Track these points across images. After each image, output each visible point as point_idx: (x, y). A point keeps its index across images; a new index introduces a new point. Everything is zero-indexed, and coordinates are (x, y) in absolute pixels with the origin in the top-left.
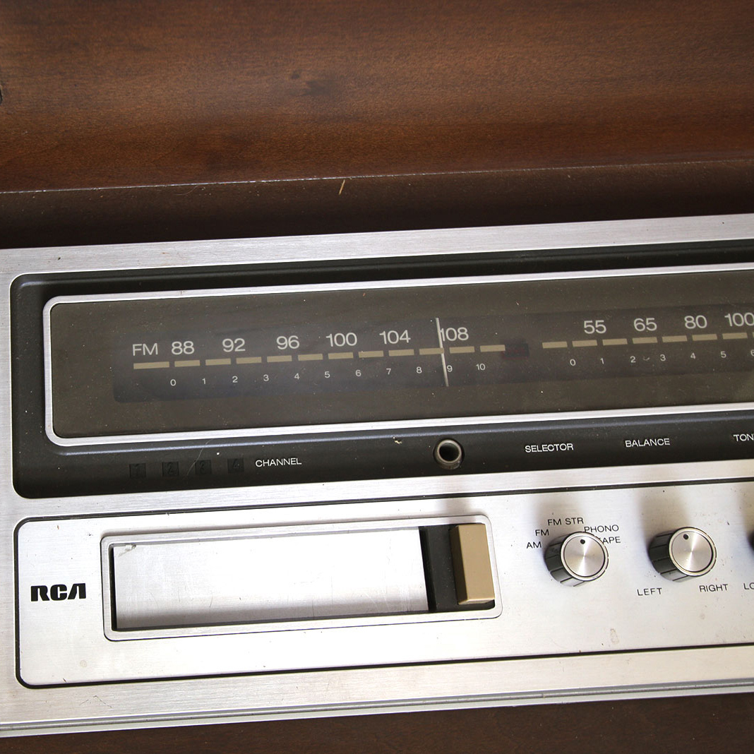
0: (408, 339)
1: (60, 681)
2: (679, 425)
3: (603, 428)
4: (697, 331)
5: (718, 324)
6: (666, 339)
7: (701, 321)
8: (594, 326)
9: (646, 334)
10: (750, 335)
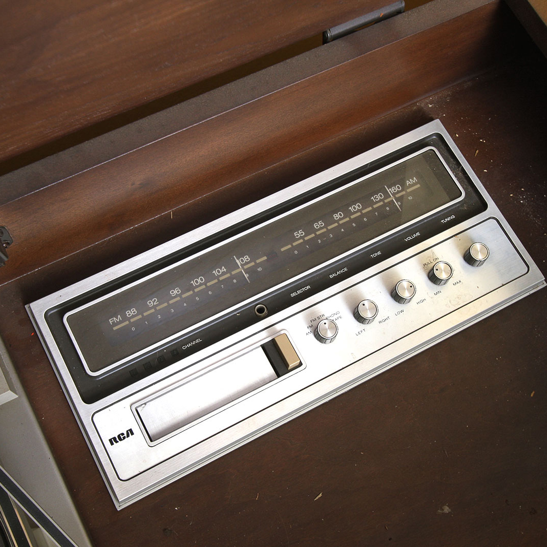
0: (225, 270)
1: (138, 472)
2: (348, 260)
3: (318, 274)
4: (341, 219)
5: (348, 213)
6: (329, 228)
7: (340, 215)
8: (299, 234)
9: (321, 228)
10: (361, 213)
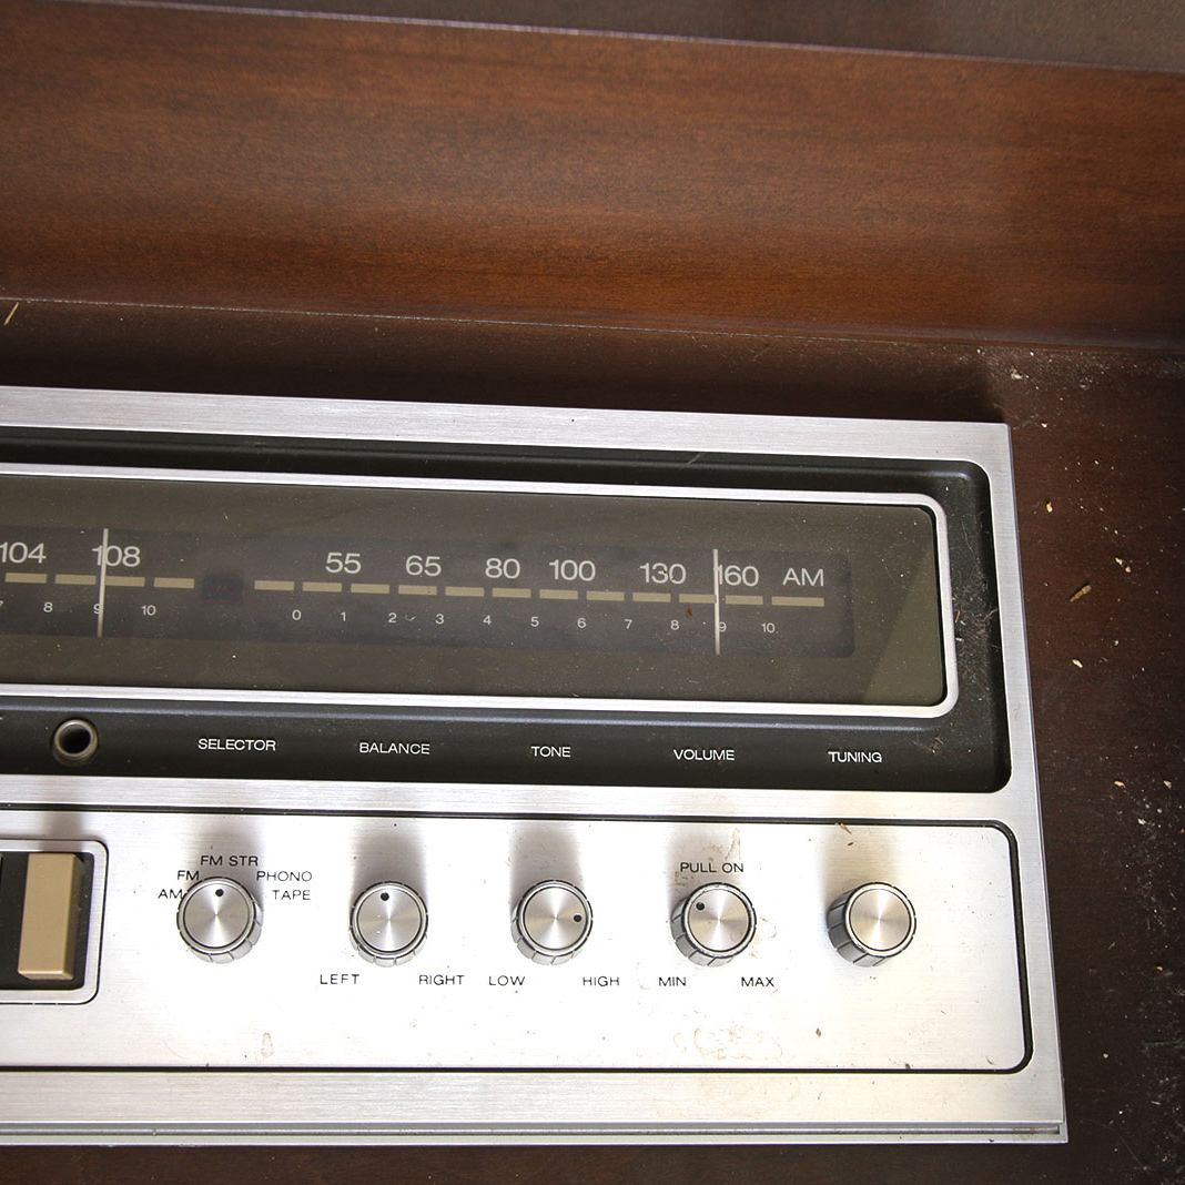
0: (41, 558)
2: (452, 724)
3: (330, 721)
4: (503, 582)
5: (537, 573)
6: (451, 591)
7: (511, 568)
8: (344, 562)
9: (424, 580)
10: (582, 596)
